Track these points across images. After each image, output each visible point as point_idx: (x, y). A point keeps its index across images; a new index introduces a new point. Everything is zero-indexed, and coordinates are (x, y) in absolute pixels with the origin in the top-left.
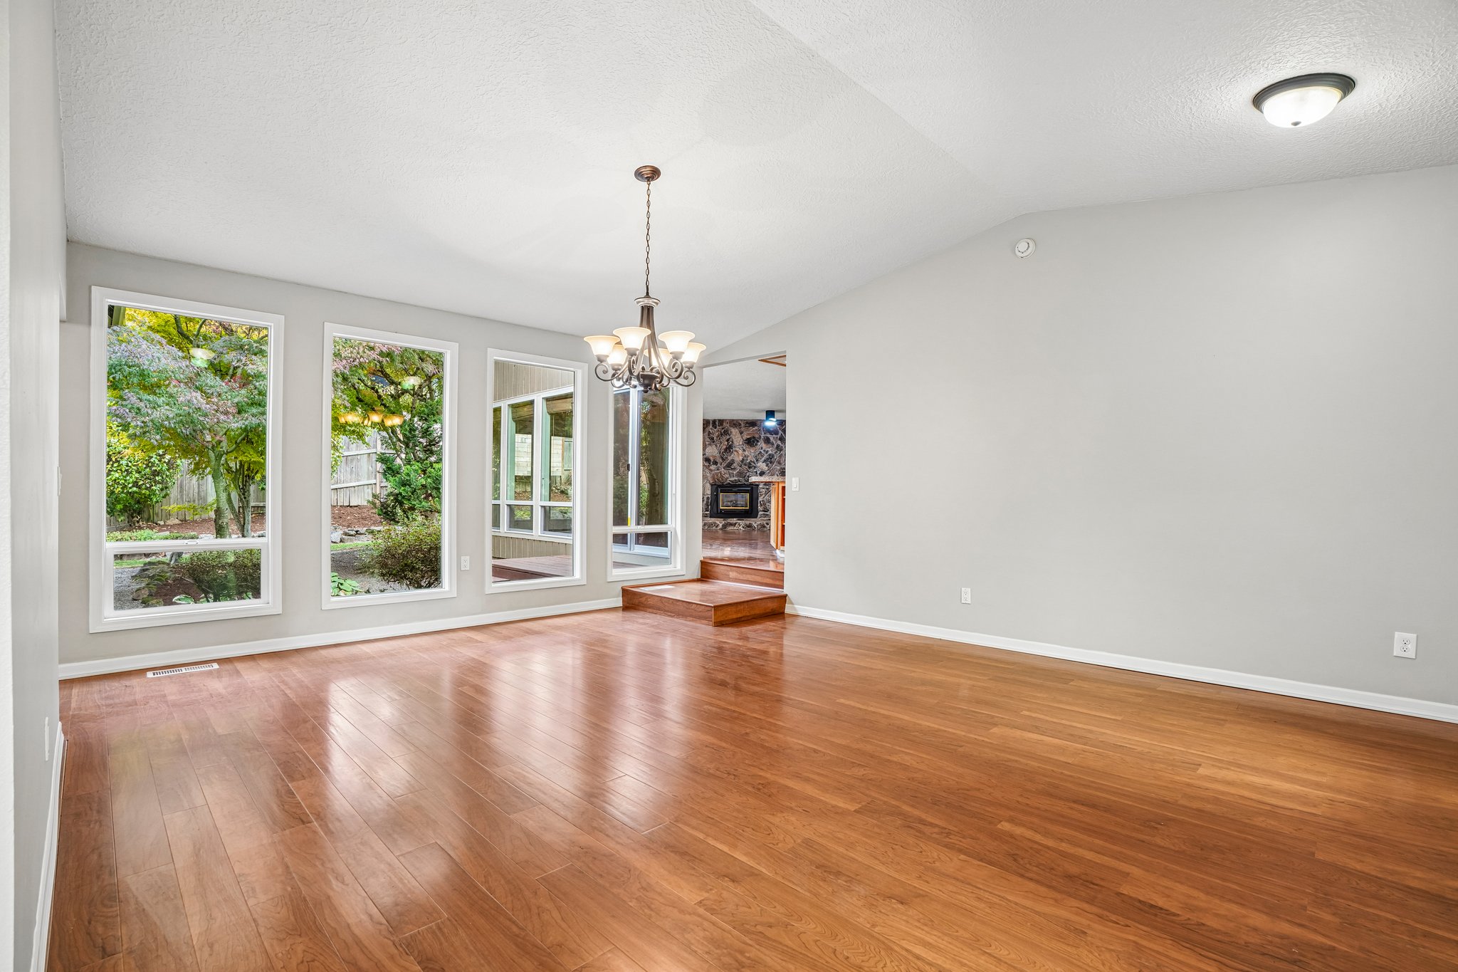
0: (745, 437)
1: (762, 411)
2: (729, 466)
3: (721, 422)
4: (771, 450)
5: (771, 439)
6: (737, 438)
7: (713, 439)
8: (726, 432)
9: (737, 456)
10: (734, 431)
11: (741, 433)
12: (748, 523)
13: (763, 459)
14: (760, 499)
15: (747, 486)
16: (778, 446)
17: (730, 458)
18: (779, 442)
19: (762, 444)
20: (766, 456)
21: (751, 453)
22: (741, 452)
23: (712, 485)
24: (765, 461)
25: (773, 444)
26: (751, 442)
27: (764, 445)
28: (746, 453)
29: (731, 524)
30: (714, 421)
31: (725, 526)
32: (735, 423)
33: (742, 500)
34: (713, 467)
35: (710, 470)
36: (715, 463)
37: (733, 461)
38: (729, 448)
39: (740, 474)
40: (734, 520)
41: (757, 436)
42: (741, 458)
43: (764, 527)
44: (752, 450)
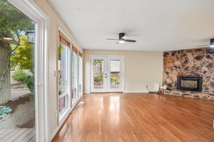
0: (195, 56)
1: (207, 40)
2: (186, 69)
3: (182, 51)
4: (211, 61)
5: (211, 56)
6: (191, 57)
7: (178, 58)
8: (185, 55)
9: (190, 65)
10: (189, 54)
11: (193, 55)
13: (205, 65)
14: (203, 84)
15: (196, 77)
17: (186, 66)
19: (205, 59)
20: (207, 64)
21: (198, 63)
22: (192, 63)
23: (178, 77)
24: (207, 67)
25: (212, 58)
26: (198, 58)
27: (206, 59)
28: (195, 63)
29: (187, 95)
31: (183, 95)
32: (189, 51)
33: (193, 84)
35: (177, 71)
36: (179, 68)
37: (188, 67)
38: (186, 61)
39: (192, 72)
40: (189, 93)
41: (202, 55)
42: (192, 66)
43: (206, 98)
44: (199, 62)
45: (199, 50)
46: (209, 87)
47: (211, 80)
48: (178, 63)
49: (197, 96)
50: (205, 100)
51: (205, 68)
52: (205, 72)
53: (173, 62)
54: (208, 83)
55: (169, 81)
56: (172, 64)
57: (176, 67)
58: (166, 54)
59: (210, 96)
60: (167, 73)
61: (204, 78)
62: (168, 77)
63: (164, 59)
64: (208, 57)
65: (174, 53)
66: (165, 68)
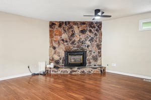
0: (80, 29)
2: (73, 43)
3: (69, 22)
4: (92, 36)
5: (92, 30)
6: (77, 30)
7: (65, 30)
8: (71, 27)
9: (76, 39)
10: (75, 27)
11: (78, 28)
12: (82, 70)
13: (89, 40)
14: (87, 58)
15: (82, 52)
16: (95, 33)
17: (73, 39)
18: (96, 32)
19: (88, 33)
20: (90, 38)
21: (83, 37)
22: (78, 36)
23: (65, 52)
24: (89, 41)
25: (93, 33)
26: (83, 32)
27: (89, 33)
28: (81, 37)
29: (74, 71)
30: (66, 22)
31: (71, 72)
32: (75, 23)
33: (79, 58)
34: (65, 43)
35: (65, 45)
36: (67, 42)
37: (75, 41)
38: (73, 35)
39: (78, 47)
40: (76, 69)
41: (86, 29)
42: (78, 39)
43: (90, 72)
44: (84, 35)
45: (84, 23)
46: (91, 61)
47: (93, 54)
48: (65, 36)
49: (83, 72)
50: (89, 74)
51: (88, 43)
52: (88, 46)
53: (60, 35)
54: (91, 57)
55: (56, 57)
56: (59, 37)
57: (63, 40)
58: (52, 25)
59: (93, 70)
60: (54, 48)
61: (88, 52)
62: (55, 53)
63: (50, 31)
64: (90, 31)
65: (61, 24)
66: (51, 42)
